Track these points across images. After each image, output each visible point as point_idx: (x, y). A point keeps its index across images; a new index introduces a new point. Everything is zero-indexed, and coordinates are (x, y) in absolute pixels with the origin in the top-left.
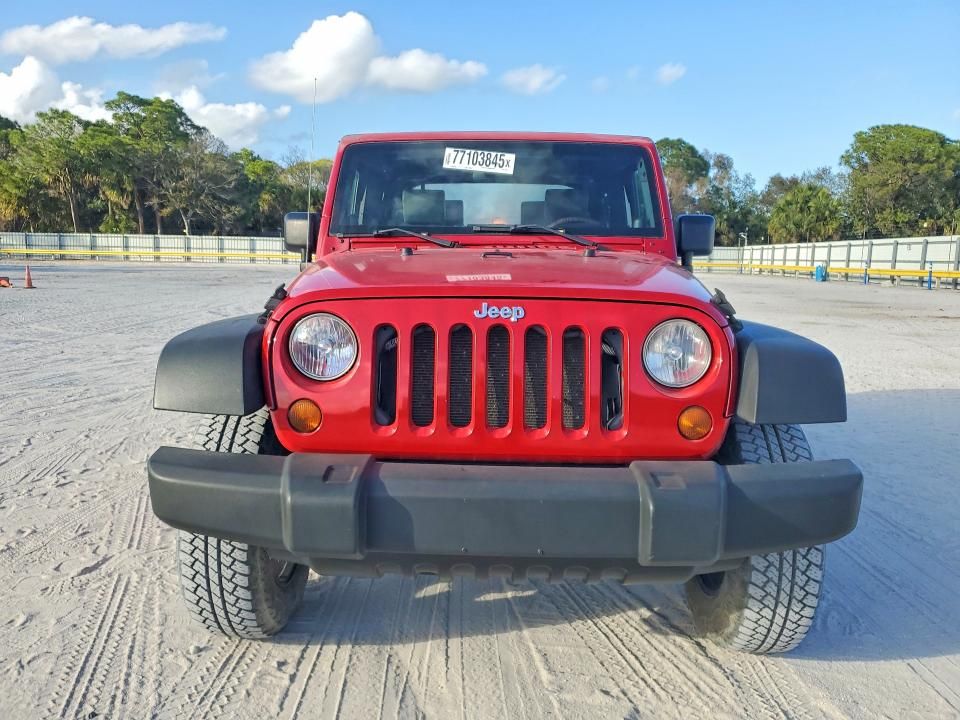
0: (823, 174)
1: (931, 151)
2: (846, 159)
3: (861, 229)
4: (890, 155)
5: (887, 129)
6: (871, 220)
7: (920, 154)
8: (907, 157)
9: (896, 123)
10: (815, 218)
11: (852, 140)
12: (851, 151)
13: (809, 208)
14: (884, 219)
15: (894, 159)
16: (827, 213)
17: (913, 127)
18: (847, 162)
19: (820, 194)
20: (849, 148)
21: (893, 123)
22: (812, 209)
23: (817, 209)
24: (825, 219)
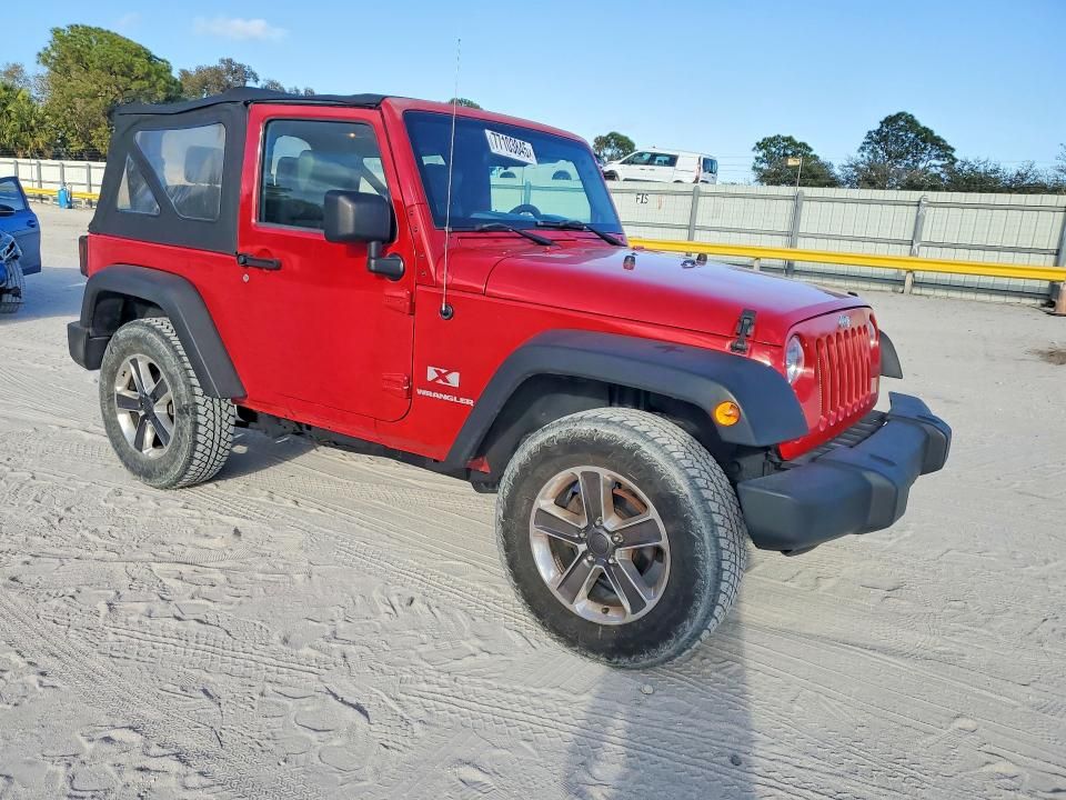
0: (15, 71)
1: (140, 66)
2: (43, 58)
3: (76, 145)
4: (97, 63)
5: (87, 31)
6: (86, 137)
7: (130, 67)
8: (116, 68)
9: (98, 26)
10: (19, 126)
11: (50, 37)
12: (50, 48)
13: (9, 113)
14: (100, 137)
15: (102, 69)
16: (33, 122)
17: (116, 34)
18: (45, 62)
19: (20, 97)
20: (48, 45)
21: (93, 26)
22: (13, 115)
23: (20, 117)
24: (32, 129)
